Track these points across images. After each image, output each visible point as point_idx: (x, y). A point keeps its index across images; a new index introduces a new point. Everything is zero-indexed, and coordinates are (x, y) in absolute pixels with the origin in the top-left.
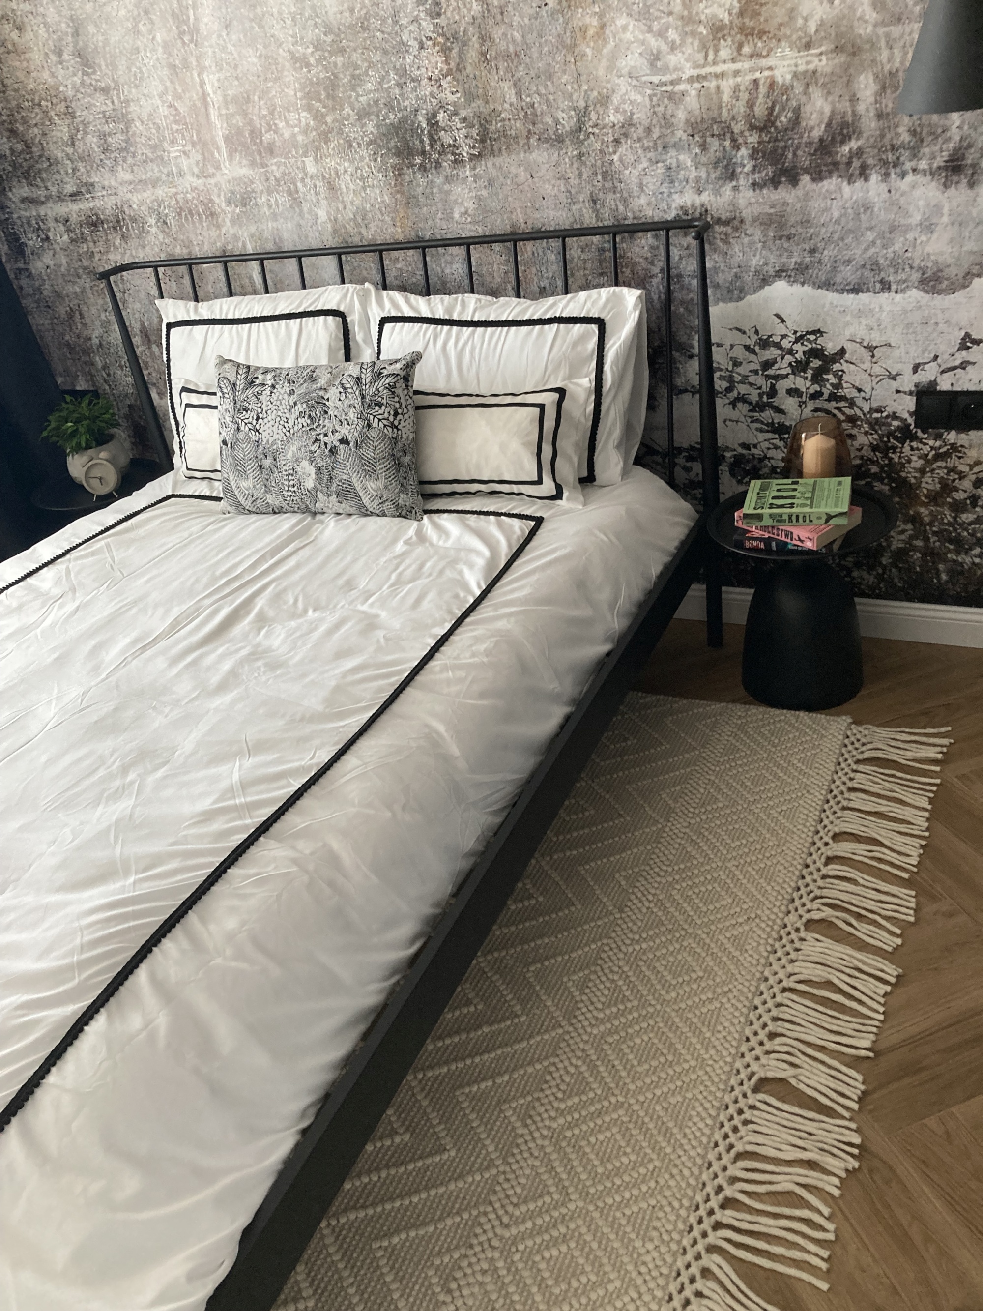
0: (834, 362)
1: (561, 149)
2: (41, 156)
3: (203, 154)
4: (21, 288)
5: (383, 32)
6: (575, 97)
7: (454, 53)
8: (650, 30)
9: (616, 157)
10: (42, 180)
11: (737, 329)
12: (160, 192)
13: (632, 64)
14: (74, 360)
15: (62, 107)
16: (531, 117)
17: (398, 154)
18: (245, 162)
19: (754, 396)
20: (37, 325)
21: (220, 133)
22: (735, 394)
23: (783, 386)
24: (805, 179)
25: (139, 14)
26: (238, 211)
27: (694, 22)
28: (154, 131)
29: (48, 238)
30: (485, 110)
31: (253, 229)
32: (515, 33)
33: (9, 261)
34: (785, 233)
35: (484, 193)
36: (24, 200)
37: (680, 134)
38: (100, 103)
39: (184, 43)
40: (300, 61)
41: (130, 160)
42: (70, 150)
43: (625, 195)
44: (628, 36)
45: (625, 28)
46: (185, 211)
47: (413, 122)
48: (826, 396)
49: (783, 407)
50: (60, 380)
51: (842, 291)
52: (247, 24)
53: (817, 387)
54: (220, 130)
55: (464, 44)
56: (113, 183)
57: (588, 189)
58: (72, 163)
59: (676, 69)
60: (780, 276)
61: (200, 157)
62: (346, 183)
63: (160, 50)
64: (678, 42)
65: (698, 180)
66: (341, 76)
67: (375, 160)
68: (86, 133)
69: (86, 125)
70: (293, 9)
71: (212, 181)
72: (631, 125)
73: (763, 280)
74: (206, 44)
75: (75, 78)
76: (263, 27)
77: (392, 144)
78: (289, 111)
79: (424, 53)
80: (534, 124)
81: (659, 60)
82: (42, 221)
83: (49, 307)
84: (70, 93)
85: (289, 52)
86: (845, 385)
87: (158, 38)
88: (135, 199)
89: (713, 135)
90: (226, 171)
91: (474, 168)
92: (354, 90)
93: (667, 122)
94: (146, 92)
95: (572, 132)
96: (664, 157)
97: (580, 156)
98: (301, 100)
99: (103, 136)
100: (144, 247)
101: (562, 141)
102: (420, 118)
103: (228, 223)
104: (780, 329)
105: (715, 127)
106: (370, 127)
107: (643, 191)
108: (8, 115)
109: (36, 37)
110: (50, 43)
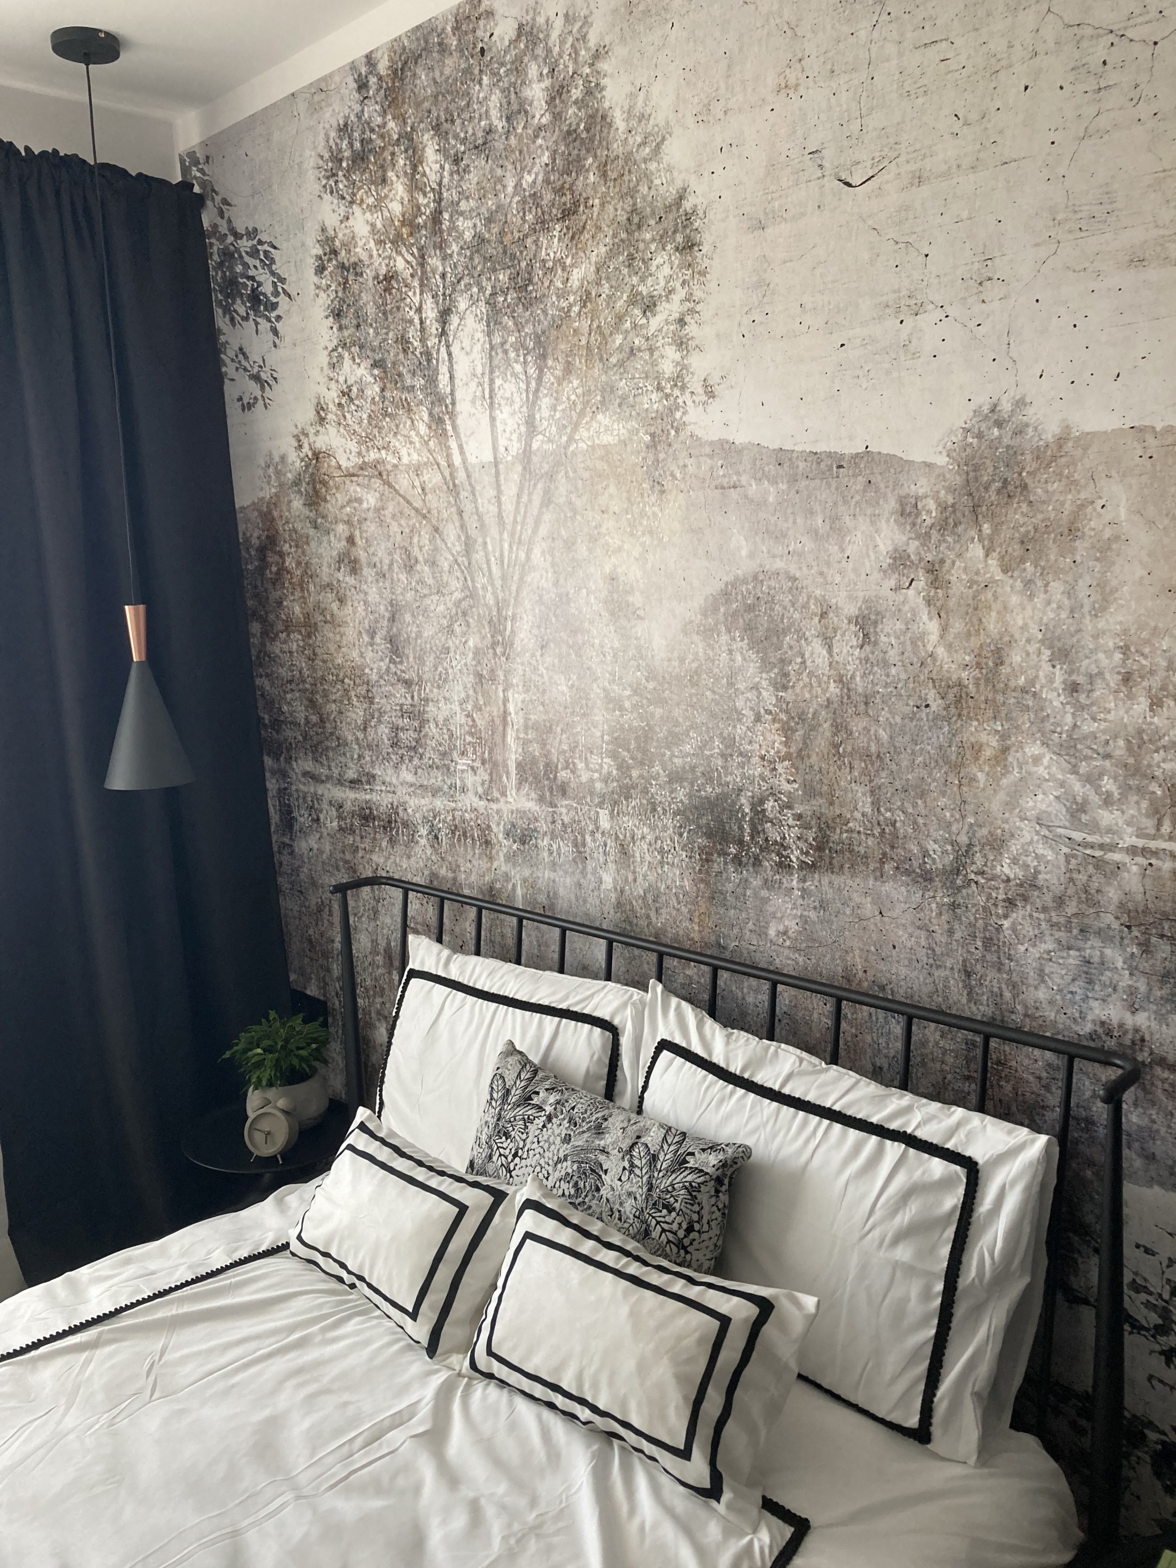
1: (926, 889)
2: (332, 734)
3: (491, 774)
4: (281, 864)
5: (714, 692)
6: (954, 828)
7: (799, 735)
8: (1074, 771)
9: (1006, 924)
10: (328, 759)
12: (439, 803)
13: (1043, 807)
14: (312, 959)
15: (362, 690)
16: (890, 837)
17: (709, 835)
18: (533, 795)
20: (286, 909)
21: (513, 757)
25: (457, 614)
26: (515, 847)
27: (1144, 776)
28: (446, 737)
29: (318, 819)
30: (830, 812)
31: (527, 873)
32: (881, 731)
33: (276, 832)
35: (813, 915)
36: (306, 774)
37: (1108, 919)
38: (401, 697)
39: (495, 654)
40: (614, 703)
41: (416, 761)
42: (360, 735)
43: (1015, 978)
44: (1041, 771)
45: (1037, 760)
46: (459, 831)
47: (734, 803)
50: (293, 977)
52: (564, 650)
54: (513, 755)
55: (813, 728)
56: (394, 781)
57: (960, 954)
58: (360, 748)
59: (1109, 831)
61: (487, 777)
62: (641, 852)
63: (471, 655)
64: (1116, 795)
65: (1132, 991)
66: (658, 729)
67: (681, 835)
68: (379, 721)
69: (381, 714)
70: (616, 645)
71: (494, 806)
72: (1034, 886)
74: (518, 660)
75: (382, 664)
76: (580, 656)
77: (703, 821)
78: (592, 753)
79: (759, 727)
80: (893, 847)
81: (1085, 812)
82: (318, 800)
83: (301, 892)
84: (374, 677)
85: (604, 690)
87: (471, 643)
88: (413, 802)
89: (1162, 936)
90: (512, 800)
91: (804, 881)
92: (669, 748)
93: (1090, 898)
94: (447, 695)
95: (944, 871)
96: (1081, 944)
97: (954, 906)
98: (607, 744)
99: (396, 729)
100: (409, 857)
101: (931, 880)
102: (743, 801)
103: (502, 859)
105: (1166, 925)
106: (681, 794)
107: (1043, 981)
108: (312, 685)
109: (355, 613)
110: (366, 622)
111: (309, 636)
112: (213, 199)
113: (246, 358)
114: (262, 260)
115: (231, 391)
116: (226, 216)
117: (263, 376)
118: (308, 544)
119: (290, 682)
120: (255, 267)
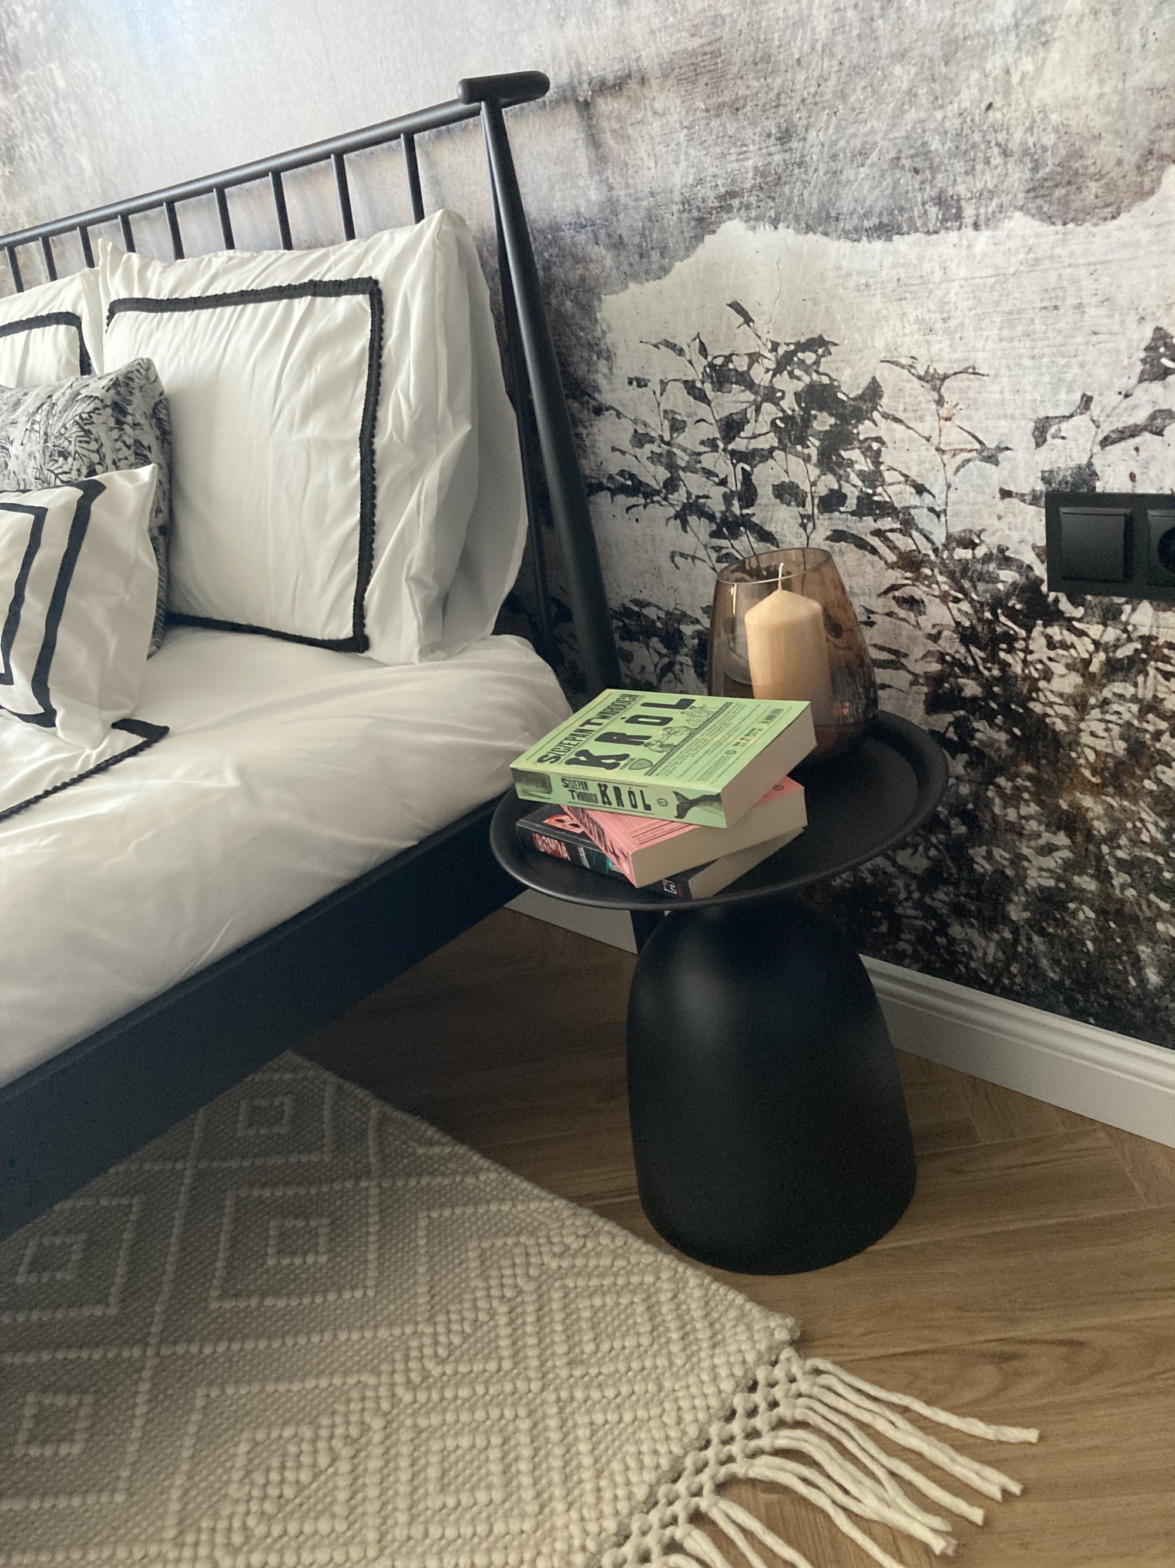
0: (860, 420)
11: (668, 344)
19: (716, 505)
22: (679, 497)
23: (765, 476)
34: (727, 97)
48: (852, 503)
49: (770, 528)
51: (854, 235)
53: (829, 482)
60: (729, 209)
73: (700, 220)
86: (888, 476)
104: (744, 342)
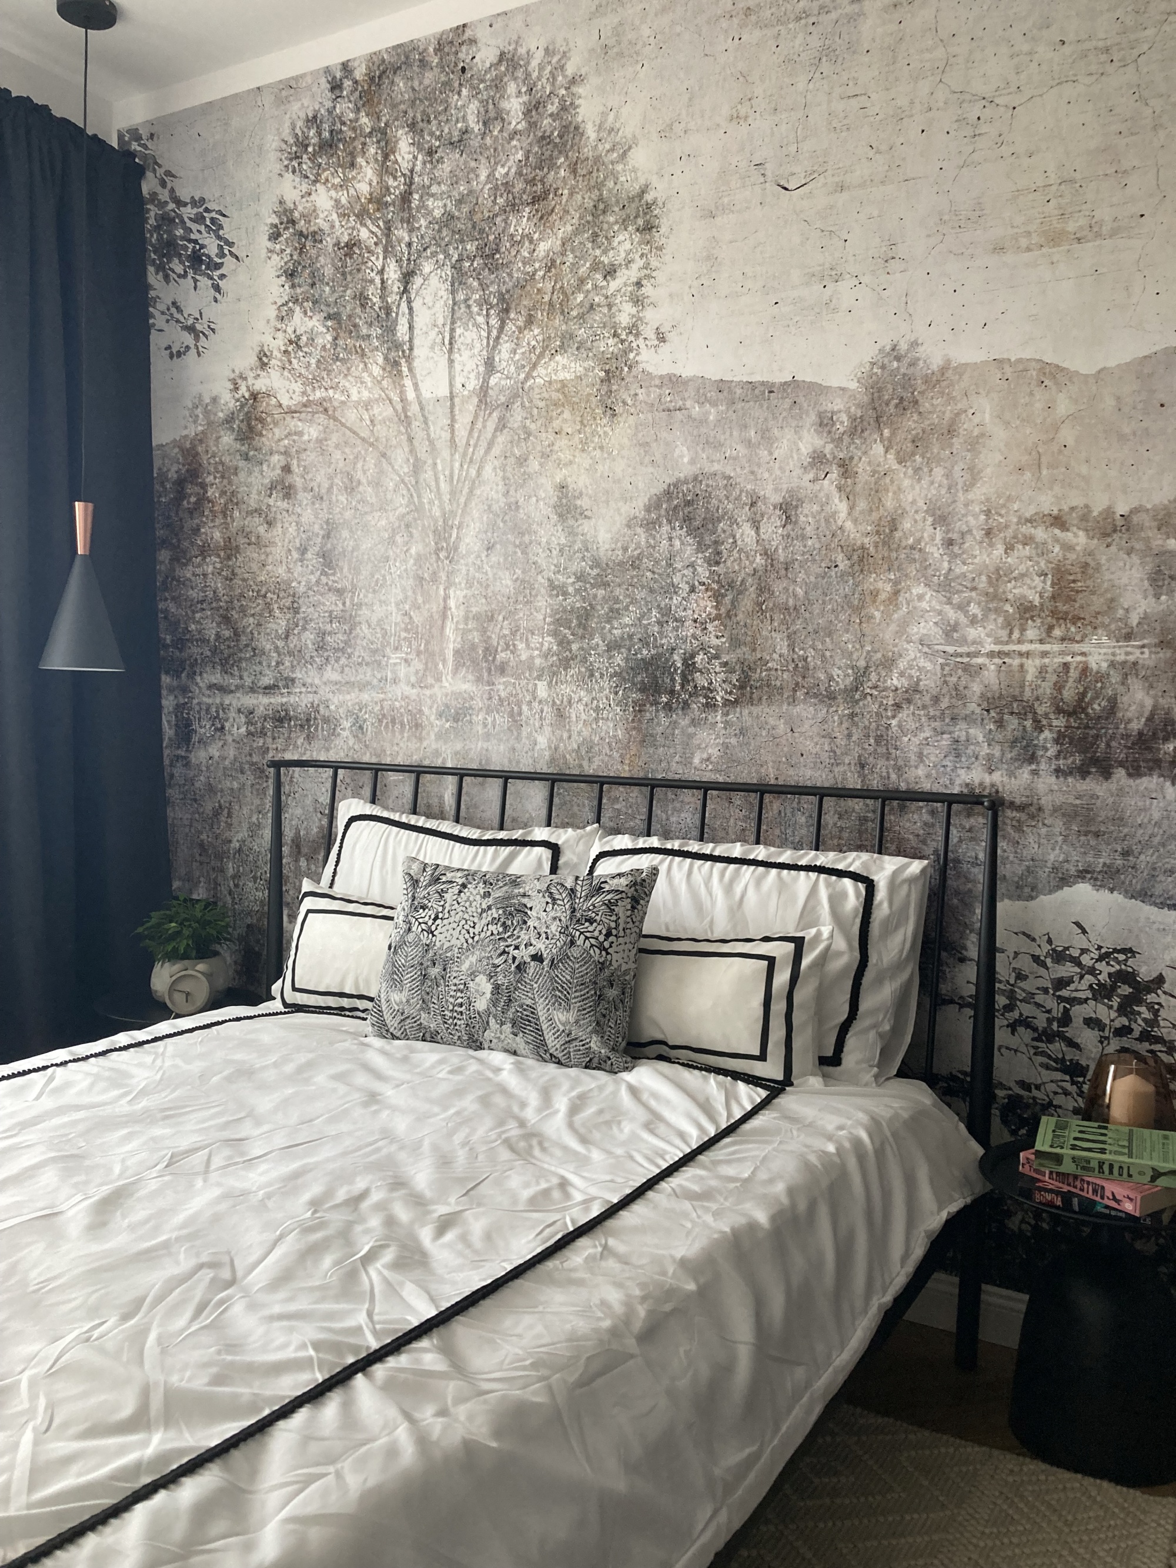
0: (1149, 993)
1: (831, 706)
2: (247, 646)
3: (426, 664)
4: (172, 776)
5: (653, 572)
6: (855, 657)
7: (727, 600)
8: (949, 602)
9: (894, 722)
10: (240, 669)
11: (1024, 934)
12: (365, 697)
13: (925, 632)
14: (201, 863)
15: (287, 602)
16: (801, 669)
17: (643, 690)
18: (470, 677)
19: (1041, 1022)
20: (174, 818)
21: (451, 646)
22: (1016, 1014)
23: (1079, 1012)
24: (1120, 773)
25: (400, 526)
26: (448, 725)
27: (1001, 600)
28: (379, 635)
29: (223, 728)
30: (751, 657)
31: (459, 746)
32: (798, 590)
33: (169, 746)
34: (1093, 829)
35: (733, 741)
36: (211, 687)
37: (972, 706)
38: (331, 602)
39: (439, 558)
40: (556, 589)
41: (343, 661)
42: (280, 644)
43: (900, 763)
44: (924, 605)
45: (921, 597)
46: (389, 719)
47: (667, 660)
48: (1136, 1034)
49: (1079, 1041)
50: (176, 884)
51: (1161, 905)
52: (511, 549)
53: (1124, 1021)
54: (451, 644)
55: (740, 593)
56: (317, 681)
57: (856, 751)
58: (279, 655)
59: (974, 643)
60: (1084, 878)
61: (421, 667)
62: (578, 713)
63: (412, 561)
64: (980, 616)
65: (989, 758)
66: (599, 607)
67: (616, 693)
68: (304, 629)
69: (306, 621)
70: (563, 541)
71: (428, 692)
72: (916, 691)
73: (1062, 879)
74: (462, 561)
75: (312, 577)
76: (527, 554)
77: (639, 678)
78: (533, 634)
79: (693, 596)
80: (804, 677)
81: (956, 631)
82: (223, 710)
83: (195, 800)
84: (302, 589)
85: (549, 580)
86: (1162, 1023)
87: (413, 551)
88: (335, 700)
89: (1012, 713)
90: (447, 684)
91: (727, 714)
92: (609, 622)
93: (959, 694)
94: (383, 598)
95: (846, 690)
96: (952, 729)
97: (852, 715)
98: (549, 624)
99: (322, 634)
100: (328, 750)
101: (835, 698)
102: (676, 657)
103: (433, 737)
104: (1079, 941)
105: (1015, 705)
106: (619, 659)
107: (922, 761)
108: (227, 602)
109: (284, 534)
110: (297, 541)
111: (229, 558)
112: (154, 171)
113: (179, 310)
114: (207, 226)
115: (157, 341)
116: (169, 186)
117: (199, 327)
118: (236, 474)
119: (202, 602)
120: (199, 232)
